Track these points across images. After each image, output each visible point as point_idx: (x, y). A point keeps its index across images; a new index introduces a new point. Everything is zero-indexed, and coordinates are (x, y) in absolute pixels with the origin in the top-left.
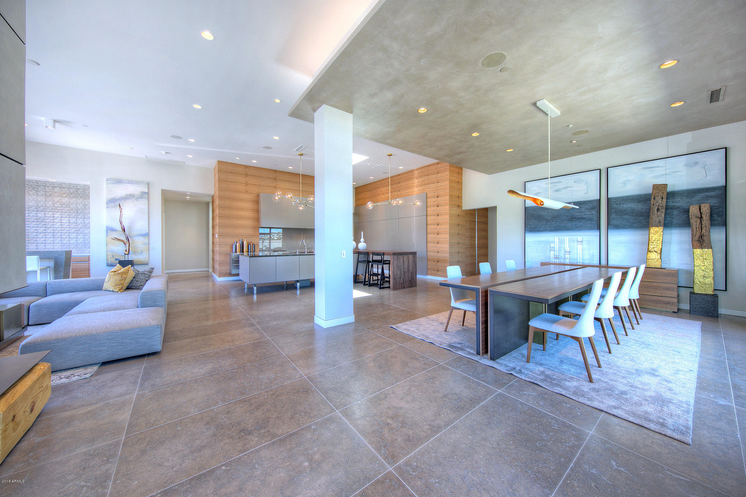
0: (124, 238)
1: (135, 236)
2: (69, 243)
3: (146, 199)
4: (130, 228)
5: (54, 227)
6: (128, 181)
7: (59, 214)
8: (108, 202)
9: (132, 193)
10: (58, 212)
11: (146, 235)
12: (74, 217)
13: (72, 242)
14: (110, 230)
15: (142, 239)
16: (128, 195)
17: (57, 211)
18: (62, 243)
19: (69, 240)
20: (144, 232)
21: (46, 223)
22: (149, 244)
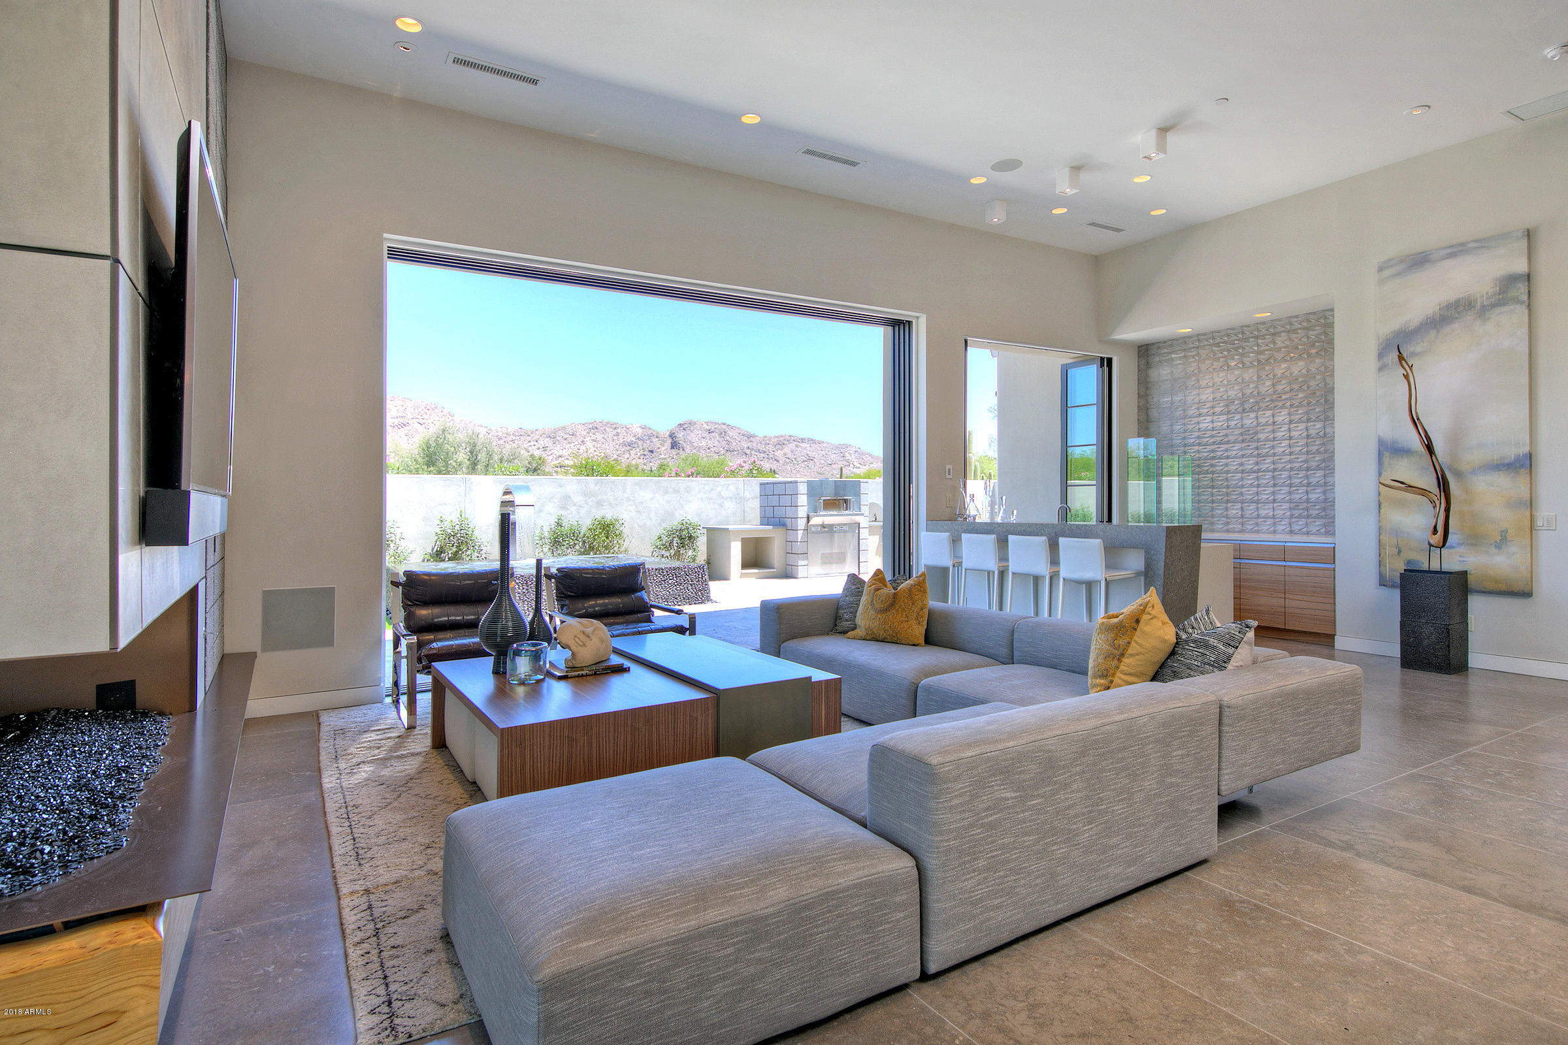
0: (1428, 481)
1: (1474, 471)
2: (1308, 501)
3: (1522, 303)
4: (1456, 438)
5: (1274, 454)
6: (1450, 247)
7: (1285, 412)
8: (1383, 349)
9: (1461, 296)
10: (1283, 407)
11: (1522, 466)
12: (1318, 419)
13: (1313, 497)
14: (1389, 450)
15: (1502, 481)
16: (1448, 307)
17: (1280, 404)
18: (1290, 501)
19: (1307, 493)
20: (1511, 453)
21: (1259, 444)
22: (1531, 504)
